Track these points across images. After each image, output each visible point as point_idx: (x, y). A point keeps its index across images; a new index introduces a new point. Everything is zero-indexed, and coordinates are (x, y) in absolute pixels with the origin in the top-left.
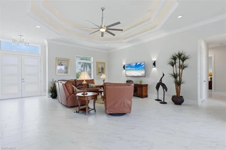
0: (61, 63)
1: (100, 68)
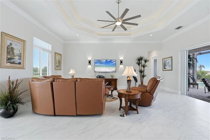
0: (11, 44)
1: (57, 61)
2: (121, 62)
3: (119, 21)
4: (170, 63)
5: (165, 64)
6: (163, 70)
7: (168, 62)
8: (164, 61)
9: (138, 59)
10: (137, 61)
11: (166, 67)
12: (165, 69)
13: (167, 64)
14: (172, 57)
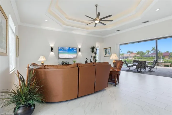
2: (80, 50)
3: (97, 20)
4: (110, 51)
5: (106, 52)
6: (104, 56)
7: (108, 51)
8: (105, 50)
9: (91, 48)
10: (91, 49)
11: (107, 54)
12: (106, 55)
13: (107, 52)
14: (111, 48)
